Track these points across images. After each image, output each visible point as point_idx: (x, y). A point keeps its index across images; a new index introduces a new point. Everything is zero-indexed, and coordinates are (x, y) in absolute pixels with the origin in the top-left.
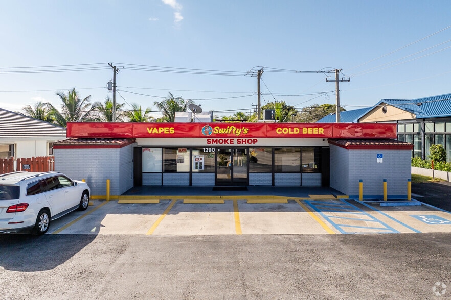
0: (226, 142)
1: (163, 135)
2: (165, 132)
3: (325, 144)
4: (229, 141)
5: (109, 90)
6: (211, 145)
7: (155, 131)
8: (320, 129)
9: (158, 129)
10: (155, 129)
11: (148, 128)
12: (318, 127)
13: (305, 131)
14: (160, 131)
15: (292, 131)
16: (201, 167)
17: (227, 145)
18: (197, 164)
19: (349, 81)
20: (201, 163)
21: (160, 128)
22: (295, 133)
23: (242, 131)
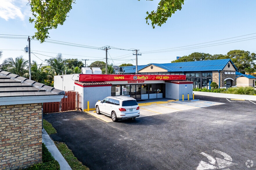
0: (134, 82)
1: (120, 80)
2: (121, 79)
3: (163, 82)
4: (135, 82)
5: (27, 52)
6: (129, 83)
7: (117, 78)
9: (118, 77)
10: (117, 77)
11: (114, 77)
13: (164, 78)
14: (119, 78)
16: (125, 93)
17: (134, 83)
18: (124, 92)
19: (141, 55)
20: (125, 91)
21: (119, 77)
23: (146, 78)
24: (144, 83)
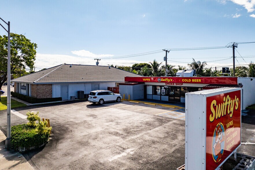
8: (199, 80)
12: (199, 79)
13: (193, 80)
14: (146, 80)
15: (188, 80)
20: (164, 92)
22: (189, 81)
23: (170, 80)
24: (182, 86)
